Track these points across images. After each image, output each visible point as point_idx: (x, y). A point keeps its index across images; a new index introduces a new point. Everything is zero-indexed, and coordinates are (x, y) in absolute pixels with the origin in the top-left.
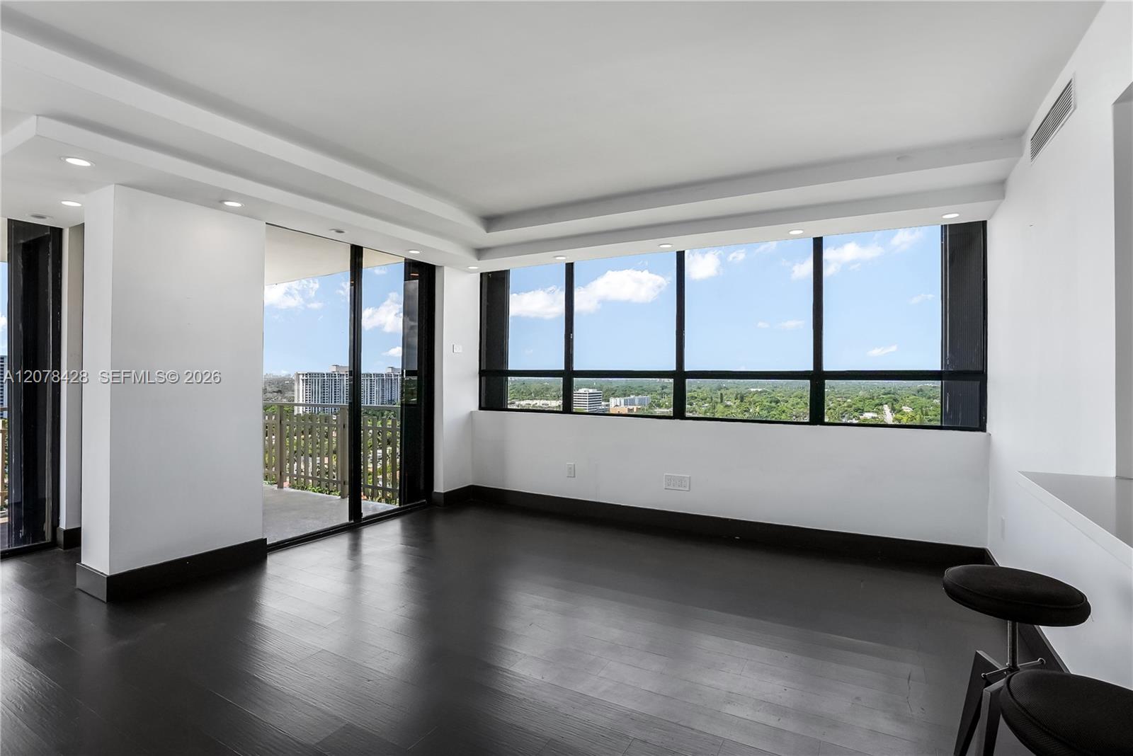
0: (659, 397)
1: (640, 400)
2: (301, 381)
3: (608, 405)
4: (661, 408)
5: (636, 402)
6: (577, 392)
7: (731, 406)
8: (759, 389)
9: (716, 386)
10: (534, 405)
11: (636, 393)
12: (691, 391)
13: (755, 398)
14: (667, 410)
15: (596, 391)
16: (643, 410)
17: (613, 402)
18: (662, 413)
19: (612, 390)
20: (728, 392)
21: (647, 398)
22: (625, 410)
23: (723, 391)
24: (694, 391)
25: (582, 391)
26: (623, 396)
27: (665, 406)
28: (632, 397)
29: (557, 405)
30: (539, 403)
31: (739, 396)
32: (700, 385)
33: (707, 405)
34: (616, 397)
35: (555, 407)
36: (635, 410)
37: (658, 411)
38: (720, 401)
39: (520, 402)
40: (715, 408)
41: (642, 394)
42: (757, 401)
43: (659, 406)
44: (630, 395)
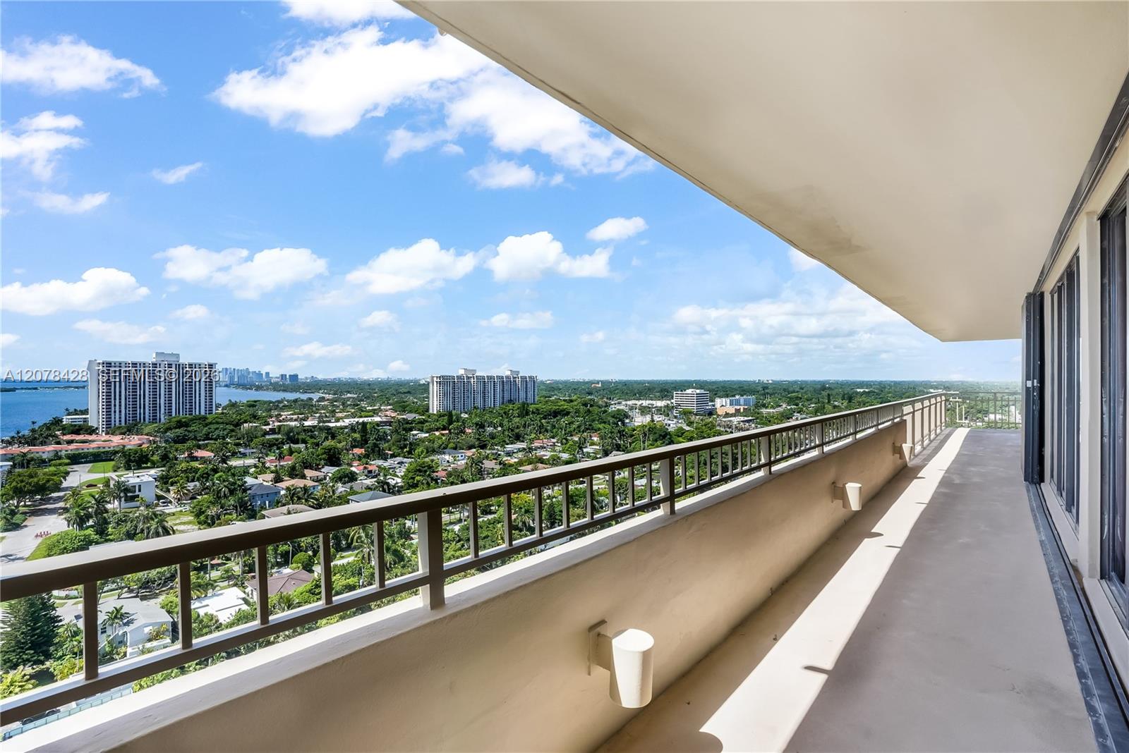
0: (762, 398)
1: (745, 400)
2: (435, 383)
3: (714, 406)
4: (767, 408)
5: (742, 402)
6: (684, 392)
7: (839, 406)
8: (867, 390)
9: (819, 386)
10: (640, 405)
11: (739, 394)
12: (794, 392)
13: (863, 398)
14: (774, 411)
15: (702, 391)
16: (750, 409)
17: (719, 402)
18: (769, 413)
19: (713, 390)
20: (834, 392)
21: (752, 398)
22: (731, 410)
23: (828, 392)
24: (797, 392)
25: (689, 391)
26: (727, 396)
27: (770, 406)
28: (737, 397)
29: (663, 405)
30: (645, 403)
31: (846, 396)
32: (802, 386)
33: (813, 405)
34: (720, 397)
35: (661, 407)
36: (742, 410)
37: (764, 411)
38: (827, 401)
39: (626, 402)
40: (824, 408)
41: (745, 394)
42: (867, 401)
43: (764, 406)
44: (734, 396)
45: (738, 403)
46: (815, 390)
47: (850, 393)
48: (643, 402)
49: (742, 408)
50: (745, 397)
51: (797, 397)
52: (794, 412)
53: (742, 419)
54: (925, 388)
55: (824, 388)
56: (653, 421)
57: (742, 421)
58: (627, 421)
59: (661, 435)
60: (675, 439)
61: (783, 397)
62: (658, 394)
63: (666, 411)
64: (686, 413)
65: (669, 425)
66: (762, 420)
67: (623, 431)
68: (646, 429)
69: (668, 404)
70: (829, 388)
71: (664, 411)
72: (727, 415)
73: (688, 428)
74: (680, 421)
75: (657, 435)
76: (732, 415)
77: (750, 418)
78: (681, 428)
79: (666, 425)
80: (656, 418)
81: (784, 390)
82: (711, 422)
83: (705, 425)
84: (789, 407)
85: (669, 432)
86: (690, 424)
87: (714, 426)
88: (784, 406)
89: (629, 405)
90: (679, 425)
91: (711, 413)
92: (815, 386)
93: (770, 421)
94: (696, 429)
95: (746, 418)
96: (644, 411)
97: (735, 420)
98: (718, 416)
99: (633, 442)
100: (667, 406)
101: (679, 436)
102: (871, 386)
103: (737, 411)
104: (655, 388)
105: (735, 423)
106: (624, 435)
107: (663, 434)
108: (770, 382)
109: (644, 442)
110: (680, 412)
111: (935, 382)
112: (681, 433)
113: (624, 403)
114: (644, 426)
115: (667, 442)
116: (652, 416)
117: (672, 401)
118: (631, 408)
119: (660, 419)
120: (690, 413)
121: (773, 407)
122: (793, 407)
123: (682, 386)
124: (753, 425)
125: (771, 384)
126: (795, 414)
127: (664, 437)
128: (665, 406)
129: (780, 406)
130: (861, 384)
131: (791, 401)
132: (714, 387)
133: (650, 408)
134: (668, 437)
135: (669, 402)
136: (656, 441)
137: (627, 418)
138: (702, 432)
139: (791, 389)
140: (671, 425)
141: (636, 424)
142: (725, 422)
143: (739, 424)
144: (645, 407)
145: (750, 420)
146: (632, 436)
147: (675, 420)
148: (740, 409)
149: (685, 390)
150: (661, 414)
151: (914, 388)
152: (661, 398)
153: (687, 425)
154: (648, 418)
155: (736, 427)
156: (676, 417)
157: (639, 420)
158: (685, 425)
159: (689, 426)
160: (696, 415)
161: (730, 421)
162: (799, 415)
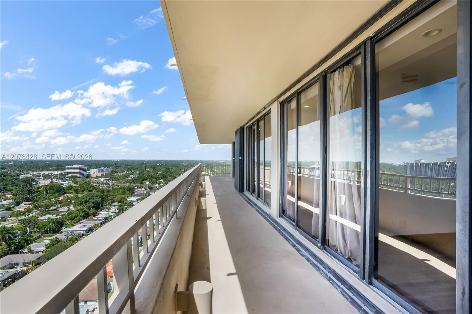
0: (115, 168)
1: (106, 170)
3: (90, 173)
4: (117, 173)
5: (105, 170)
6: (73, 167)
7: (149, 171)
8: (160, 164)
9: (141, 163)
10: (43, 174)
11: (103, 167)
12: (130, 165)
13: (159, 168)
14: (121, 174)
15: (83, 166)
16: (109, 174)
17: (92, 171)
18: (118, 175)
19: (89, 165)
20: (147, 165)
21: (110, 169)
22: (99, 175)
23: (145, 165)
24: (132, 165)
25: (75, 166)
26: (97, 168)
27: (119, 172)
28: (102, 168)
29: (58, 174)
30: (46, 173)
31: (152, 167)
32: (134, 162)
33: (139, 171)
34: (93, 168)
36: (105, 175)
37: (116, 174)
38: (144, 169)
39: (33, 173)
40: (143, 172)
41: (106, 167)
43: (116, 172)
44: (101, 168)
45: (103, 171)
46: (139, 165)
47: (154, 165)
48: (45, 172)
49: (105, 173)
50: (106, 168)
51: (131, 168)
52: (130, 174)
53: (105, 179)
54: (182, 163)
55: (143, 164)
56: (52, 182)
57: (105, 180)
58: (34, 183)
59: (57, 190)
60: (67, 191)
61: (125, 167)
62: (55, 167)
63: (61, 177)
64: (74, 178)
65: (63, 184)
66: (115, 179)
67: (31, 189)
68: (48, 187)
69: (62, 173)
70: (145, 163)
71: (60, 177)
72: (97, 177)
73: (75, 185)
74: (70, 182)
75: (55, 190)
76: (100, 177)
77: (109, 178)
78: (71, 185)
79: (61, 184)
80: (54, 181)
81: (126, 164)
82: (88, 181)
83: (85, 183)
84: (128, 172)
85: (63, 188)
86: (76, 183)
87: (90, 183)
88: (125, 172)
89: (35, 175)
90: (69, 184)
91: (88, 177)
92: (139, 163)
93: (119, 179)
94: (80, 185)
95: (107, 178)
96: (45, 177)
97: (101, 179)
98: (92, 178)
99: (39, 195)
100: (62, 174)
101: (69, 190)
102: (162, 162)
103: (103, 175)
104: (53, 165)
105: (101, 181)
106: (31, 192)
107: (59, 189)
108: (119, 161)
109: (46, 195)
110: (70, 177)
112: (70, 188)
113: (31, 173)
114: (46, 186)
115: (62, 193)
116: (52, 179)
117: (65, 171)
118: (37, 176)
119: (57, 181)
120: (76, 177)
121: (120, 173)
122: (130, 172)
123: (71, 163)
124: (111, 181)
126: (131, 175)
127: (60, 191)
128: (60, 174)
129: (124, 172)
131: (129, 169)
132: (89, 164)
133: (50, 175)
134: (63, 190)
135: (63, 172)
136: (55, 193)
137: (34, 182)
138: (84, 187)
139: (128, 164)
140: (64, 184)
141: (40, 185)
142: (96, 180)
144: (46, 175)
145: (109, 179)
146: (37, 192)
147: (67, 181)
148: (104, 174)
149: (73, 165)
150: (57, 178)
151: (178, 163)
152: (58, 170)
153: (74, 183)
154: (48, 181)
155: (102, 183)
156: (67, 180)
157: (42, 183)
158: (73, 183)
159: (75, 184)
160: (79, 178)
161: (99, 180)
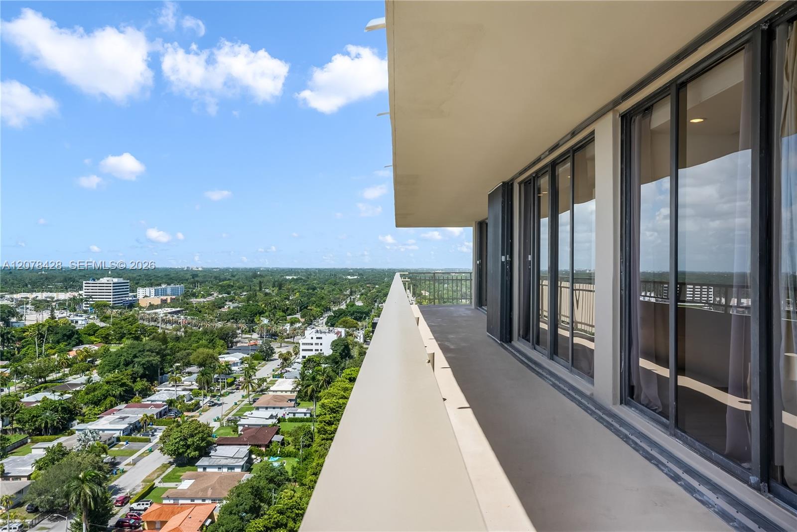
0: (191, 287)
1: (173, 290)
3: (135, 296)
4: (196, 297)
5: (169, 291)
6: (98, 282)
7: (270, 294)
8: (295, 277)
9: (251, 274)
10: (34, 299)
11: (165, 283)
12: (225, 280)
13: (292, 285)
14: (205, 300)
15: (121, 280)
16: (178, 300)
17: (141, 292)
18: (199, 303)
19: (134, 279)
20: (265, 279)
21: (180, 287)
22: (157, 301)
23: (259, 279)
24: (229, 280)
25: (104, 280)
26: (151, 285)
27: (200, 295)
28: (163, 286)
29: (67, 298)
30: (41, 296)
31: (276, 283)
32: (234, 273)
33: (245, 293)
34: (144, 286)
35: (65, 300)
36: (169, 301)
37: (194, 300)
38: (258, 288)
39: (11, 296)
40: (256, 295)
41: (172, 283)
42: (296, 287)
43: (194, 295)
44: (160, 285)
45: (164, 293)
46: (246, 279)
47: (280, 280)
48: (39, 294)
49: (169, 298)
50: (172, 286)
51: (229, 285)
52: (226, 301)
53: (169, 310)
54: (344, 275)
55: (255, 276)
56: (53, 317)
57: (169, 313)
58: (14, 320)
59: (65, 335)
60: (85, 338)
61: (215, 285)
62: (60, 284)
63: (73, 305)
64: (100, 307)
65: (77, 322)
66: (191, 310)
67: (8, 333)
68: (45, 329)
69: (74, 296)
70: (261, 276)
71: (69, 305)
72: (152, 307)
73: (102, 324)
74: (92, 317)
75: (60, 336)
76: (157, 307)
77: (179, 309)
78: (94, 325)
79: (72, 321)
80: (57, 314)
81: (216, 278)
82: (132, 316)
83: (125, 320)
84: (220, 296)
85: (77, 331)
86: (105, 319)
87: (135, 320)
88: (215, 295)
89: (17, 300)
90: (91, 321)
91: (131, 305)
92: (246, 273)
93: (200, 312)
94: (113, 324)
95: (174, 310)
96: (39, 306)
97: (161, 312)
98: (141, 308)
99: (23, 347)
100: (74, 298)
101: (90, 335)
102: (298, 273)
103: (164, 303)
104: (56, 277)
105: (162, 315)
106: (8, 339)
107: (68, 333)
108: (200, 269)
109: (40, 346)
110: (91, 305)
111: (352, 269)
112: (92, 331)
113: (8, 296)
114: (38, 326)
115: (74, 343)
116: (52, 311)
117: (80, 292)
118: (20, 303)
119: (64, 315)
120: (105, 306)
121: (203, 296)
122: (225, 295)
123: (95, 274)
124: (182, 317)
125: (201, 271)
126: (227, 303)
127: (70, 337)
128: (71, 299)
129: (211, 295)
130: (290, 272)
131: (223, 289)
132: (135, 275)
133: (48, 302)
134: (76, 336)
135: (76, 294)
136: (58, 342)
137: (13, 316)
138: (122, 328)
139: (222, 277)
140: (80, 322)
141: (28, 323)
142: (149, 314)
143: (166, 316)
144: (40, 301)
145: (179, 312)
146: (20, 339)
147: (85, 316)
148: (166, 300)
149: (98, 279)
150: (65, 309)
151: (335, 275)
152: (65, 289)
153: (101, 321)
154: (45, 316)
155: (163, 320)
156: (85, 312)
157: (32, 318)
158: (99, 320)
159: (104, 321)
160: (113, 308)
161: (156, 313)
162: (231, 303)
